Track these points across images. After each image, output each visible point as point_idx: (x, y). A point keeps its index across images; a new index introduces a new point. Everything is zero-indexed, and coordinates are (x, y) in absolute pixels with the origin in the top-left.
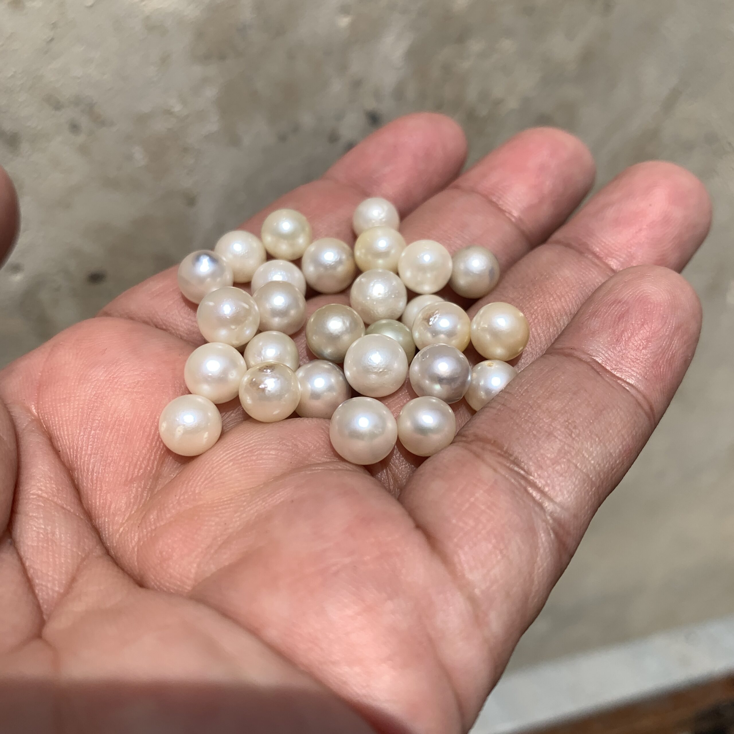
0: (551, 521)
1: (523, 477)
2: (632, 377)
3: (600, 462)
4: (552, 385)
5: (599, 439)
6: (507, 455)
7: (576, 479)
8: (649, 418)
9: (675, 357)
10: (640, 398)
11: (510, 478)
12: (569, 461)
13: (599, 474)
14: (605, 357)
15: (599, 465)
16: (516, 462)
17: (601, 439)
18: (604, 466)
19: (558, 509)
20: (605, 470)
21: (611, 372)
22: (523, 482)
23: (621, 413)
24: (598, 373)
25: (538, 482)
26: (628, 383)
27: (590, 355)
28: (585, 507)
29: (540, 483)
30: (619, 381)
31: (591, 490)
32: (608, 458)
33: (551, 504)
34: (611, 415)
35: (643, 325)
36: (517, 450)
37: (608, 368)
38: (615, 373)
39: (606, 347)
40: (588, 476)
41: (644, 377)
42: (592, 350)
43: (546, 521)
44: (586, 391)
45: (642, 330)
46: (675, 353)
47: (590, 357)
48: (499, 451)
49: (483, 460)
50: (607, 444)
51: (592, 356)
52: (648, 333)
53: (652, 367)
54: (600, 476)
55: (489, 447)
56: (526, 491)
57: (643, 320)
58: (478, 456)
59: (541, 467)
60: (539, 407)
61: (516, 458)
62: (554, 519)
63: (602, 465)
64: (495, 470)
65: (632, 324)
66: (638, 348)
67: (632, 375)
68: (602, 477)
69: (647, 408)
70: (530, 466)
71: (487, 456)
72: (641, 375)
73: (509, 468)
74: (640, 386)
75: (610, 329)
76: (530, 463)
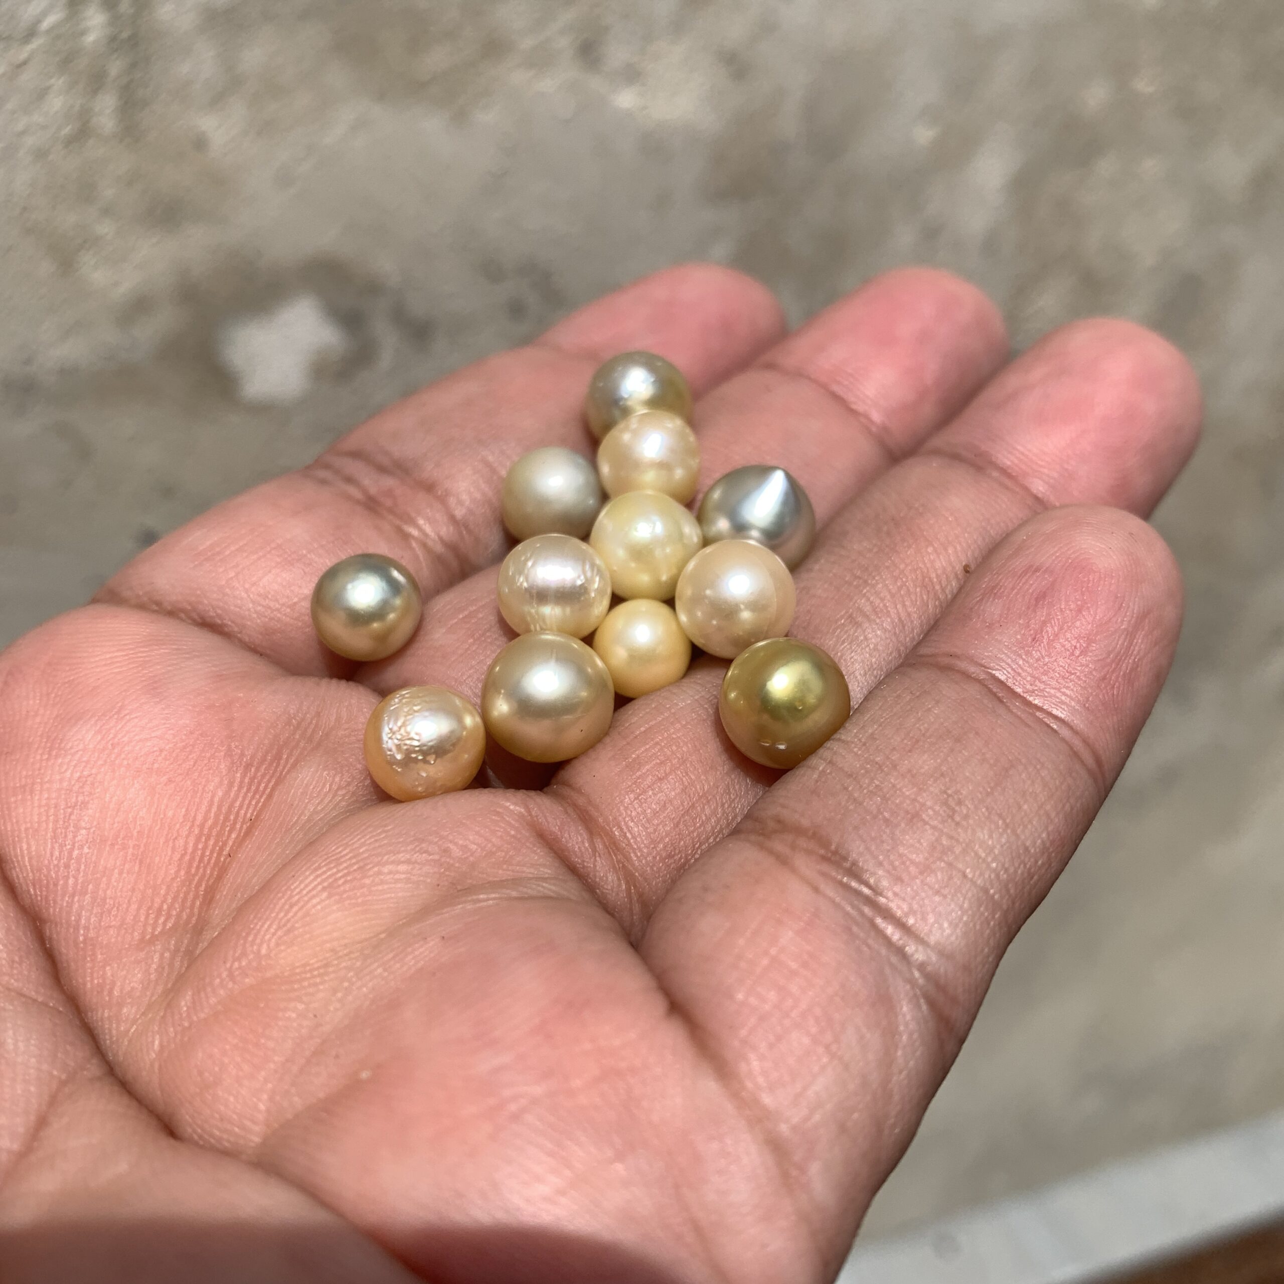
0: (921, 981)
1: (868, 900)
2: (1063, 706)
3: (1007, 865)
4: (918, 725)
5: (1004, 821)
6: (837, 858)
7: (965, 899)
8: (1095, 780)
9: (1139, 669)
10: (1077, 743)
11: (843, 903)
12: (950, 865)
13: (1006, 886)
14: (1013, 669)
15: (1006, 870)
16: (854, 872)
17: (1008, 821)
18: (1016, 871)
19: (934, 958)
20: (1017, 879)
21: (1025, 698)
22: (867, 909)
23: (1044, 773)
24: (1000, 700)
25: (895, 908)
26: (1056, 718)
27: (985, 667)
28: (983, 950)
29: (898, 907)
30: (1038, 714)
31: (993, 917)
32: (1022, 858)
33: (921, 948)
34: (1024, 775)
35: (1079, 611)
36: (856, 849)
37: (1019, 690)
38: (1031, 699)
39: (1015, 652)
40: (986, 891)
41: (1085, 705)
42: (988, 656)
43: (911, 981)
44: (977, 733)
45: (1079, 620)
46: (1139, 660)
47: (986, 670)
48: (822, 852)
49: (794, 870)
50: (1019, 831)
51: (988, 668)
52: (1090, 626)
53: (1099, 687)
54: (1008, 891)
55: (802, 842)
56: (874, 925)
57: (1079, 603)
58: (783, 861)
59: (899, 879)
60: (895, 767)
61: (854, 864)
62: (927, 976)
63: (1012, 870)
64: (816, 890)
65: (1061, 610)
66: (1072, 654)
67: (1063, 703)
68: (1012, 891)
69: (1090, 760)
70: (880, 877)
71: (801, 862)
72: (1079, 702)
73: (841, 883)
74: (1078, 722)
75: (1020, 618)
76: (881, 874)
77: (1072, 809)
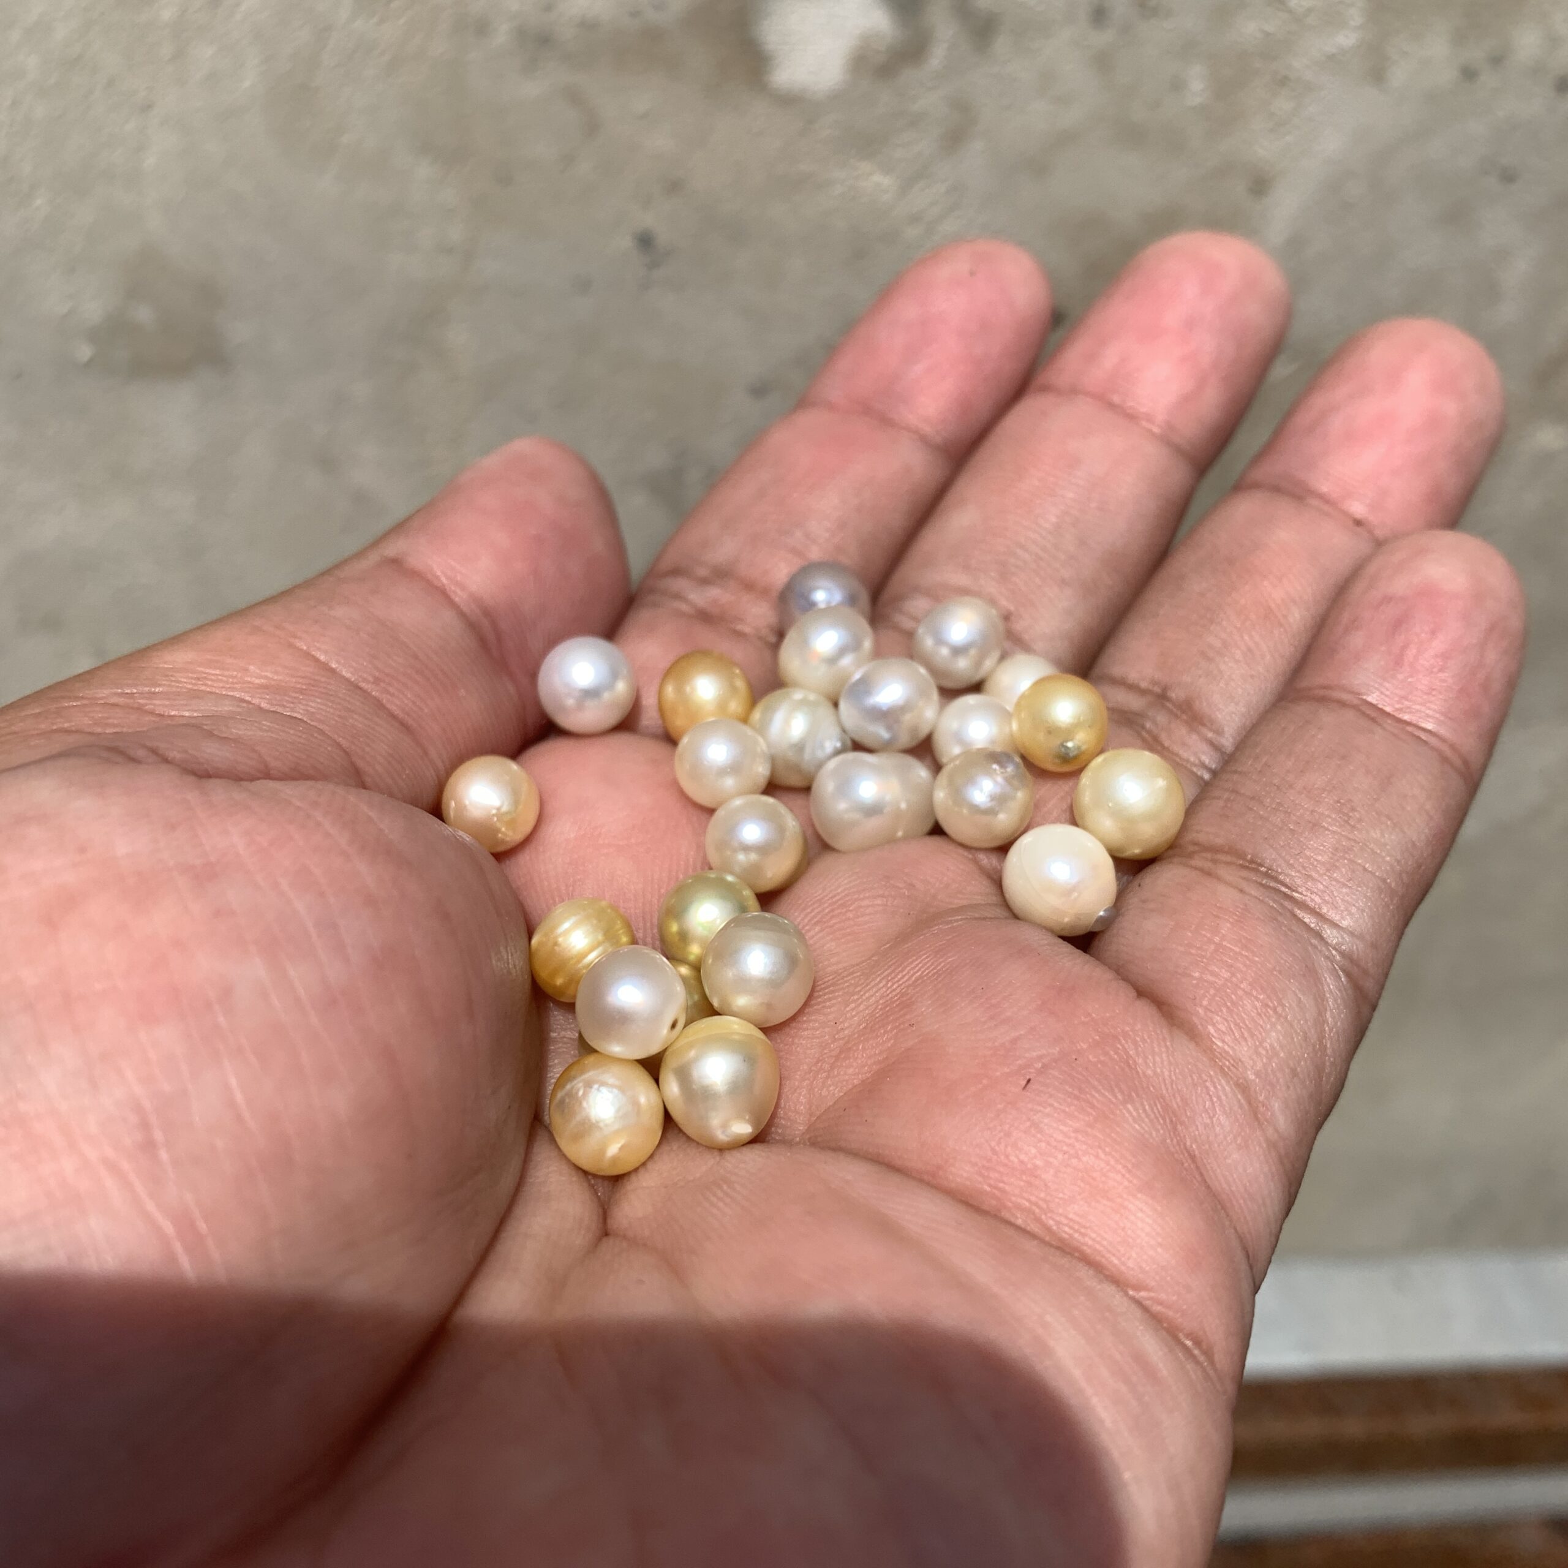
0: (1338, 958)
1: (1287, 897)
2: (1429, 720)
3: (1399, 858)
4: (1306, 750)
5: (1392, 822)
6: (1253, 865)
7: (1367, 888)
8: (1465, 780)
11: (1266, 899)
12: (1351, 861)
13: (1400, 874)
14: (1381, 692)
15: (1398, 862)
16: (1272, 875)
17: (1395, 821)
18: (1406, 863)
19: (1347, 938)
20: (1408, 869)
21: (1393, 716)
22: (1287, 904)
23: (1420, 778)
25: (1309, 900)
26: (1424, 730)
27: (1357, 694)
29: (1314, 900)
30: (1408, 728)
31: (1392, 901)
32: (1411, 850)
33: (1335, 931)
34: (1404, 782)
35: (1433, 633)
36: (1268, 856)
37: (1388, 709)
38: (1400, 716)
39: (1380, 677)
40: (1384, 881)
41: (1448, 716)
42: (1358, 684)
43: (1330, 958)
44: (1359, 750)
45: (1434, 641)
47: (1358, 696)
48: (1240, 862)
49: (1219, 879)
50: (1405, 829)
51: (1360, 694)
52: (1444, 645)
56: (1294, 916)
57: (1432, 626)
58: (1209, 874)
59: (1309, 878)
60: (1291, 786)
61: (1270, 869)
62: (1342, 953)
63: (1403, 861)
64: (1241, 891)
65: (1417, 634)
66: (1432, 672)
67: (1428, 716)
68: (1405, 880)
69: (1458, 762)
70: (1292, 876)
71: (1223, 871)
72: (1442, 714)
73: (1262, 885)
74: (1443, 731)
75: (1381, 646)
76: (1293, 874)
77: (1448, 805)
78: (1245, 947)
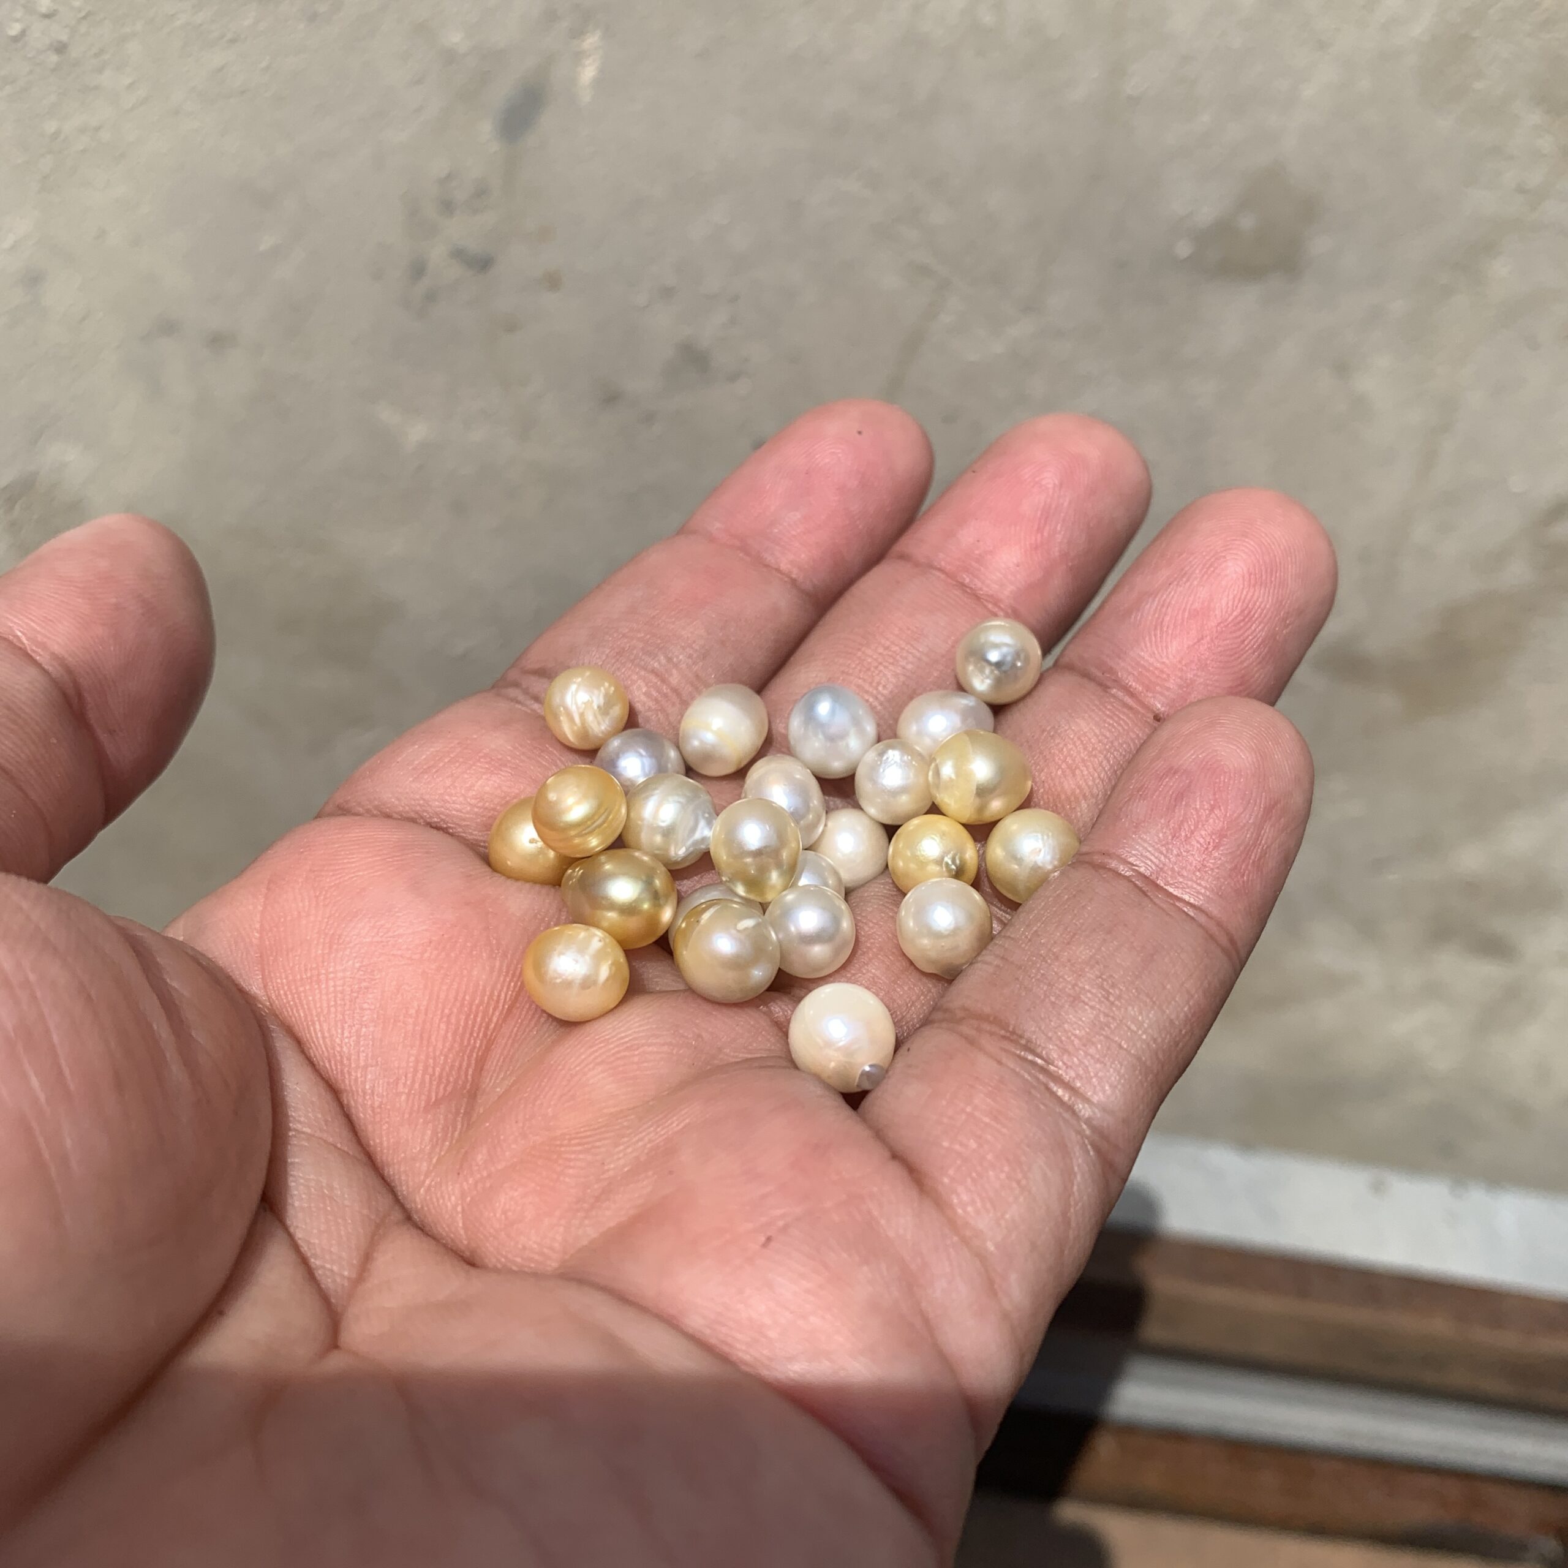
0: (1088, 1132)
1: (1043, 1070)
2: (1198, 896)
3: (1155, 1037)
4: (1074, 921)
5: (1151, 999)
6: (1014, 1037)
7: (1121, 1065)
8: (1230, 958)
9: (1267, 857)
10: (1213, 927)
11: (1022, 1072)
12: (1108, 1038)
13: (1156, 1054)
14: (1157, 865)
15: (1155, 1040)
16: (1029, 1047)
17: (1154, 999)
18: (1163, 1041)
19: (1098, 1114)
20: (1165, 1046)
21: (1165, 889)
22: (1041, 1077)
23: (1184, 956)
24: (1145, 893)
25: (1064, 1074)
26: (1193, 906)
28: (1139, 1106)
29: (1067, 1075)
30: (1178, 904)
31: (1146, 1079)
32: (1168, 1029)
33: (1087, 1106)
34: (1166, 960)
35: (1212, 810)
36: (1030, 1029)
37: (1161, 883)
38: (1172, 890)
39: (1157, 850)
40: (1139, 1059)
41: (1218, 894)
42: (1134, 854)
43: (1080, 1132)
44: (1125, 925)
45: (1212, 818)
46: (1266, 849)
47: (1132, 867)
48: (1002, 1032)
49: (980, 1048)
50: (1164, 1007)
52: (1221, 822)
53: (1230, 876)
55: (987, 1026)
56: (1048, 1089)
57: (1212, 802)
58: (971, 1042)
59: (1065, 1051)
60: (1057, 957)
61: (1029, 1041)
62: (1093, 1129)
63: (1159, 1040)
64: (999, 1062)
65: (1196, 809)
66: (1206, 849)
67: (1199, 893)
68: (1161, 1056)
69: (1224, 940)
70: (1050, 1049)
71: (985, 1041)
72: (1212, 891)
73: (1019, 1056)
74: (1214, 910)
75: (1161, 818)
76: (1051, 1047)
77: (1209, 984)
78: (996, 1119)
